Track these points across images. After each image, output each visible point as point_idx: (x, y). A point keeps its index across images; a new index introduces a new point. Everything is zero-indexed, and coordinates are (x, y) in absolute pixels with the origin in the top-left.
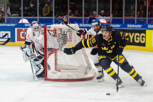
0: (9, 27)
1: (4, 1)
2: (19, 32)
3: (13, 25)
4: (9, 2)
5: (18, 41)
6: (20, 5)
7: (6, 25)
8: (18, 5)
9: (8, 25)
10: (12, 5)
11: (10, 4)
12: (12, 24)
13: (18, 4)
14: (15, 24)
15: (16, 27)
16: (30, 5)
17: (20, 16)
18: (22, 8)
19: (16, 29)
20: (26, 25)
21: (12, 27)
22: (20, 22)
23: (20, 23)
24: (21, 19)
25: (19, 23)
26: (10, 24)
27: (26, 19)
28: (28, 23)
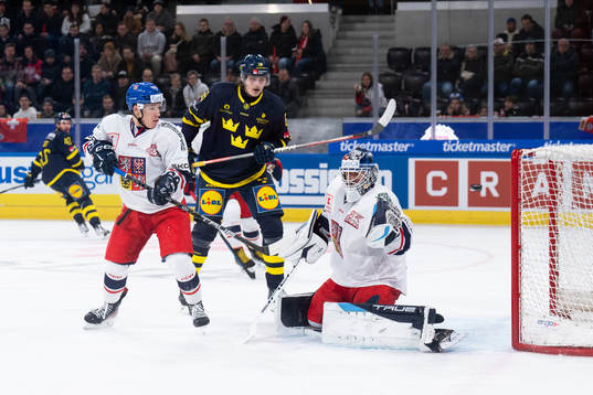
0: (386, 153)
1: (371, 62)
2: (422, 171)
3: (403, 147)
4: (386, 65)
5: (417, 204)
6: (426, 73)
7: (376, 145)
8: (418, 75)
9: (384, 148)
10: (399, 74)
11: (392, 71)
12: (396, 144)
13: (419, 71)
14: (408, 145)
15: (411, 153)
16: (460, 74)
17: (427, 114)
19: (412, 162)
20: (447, 148)
21: (399, 153)
22: (427, 136)
23: (425, 141)
24: (428, 125)
25: (422, 139)
26: (390, 145)
27: (447, 125)
28: (454, 142)
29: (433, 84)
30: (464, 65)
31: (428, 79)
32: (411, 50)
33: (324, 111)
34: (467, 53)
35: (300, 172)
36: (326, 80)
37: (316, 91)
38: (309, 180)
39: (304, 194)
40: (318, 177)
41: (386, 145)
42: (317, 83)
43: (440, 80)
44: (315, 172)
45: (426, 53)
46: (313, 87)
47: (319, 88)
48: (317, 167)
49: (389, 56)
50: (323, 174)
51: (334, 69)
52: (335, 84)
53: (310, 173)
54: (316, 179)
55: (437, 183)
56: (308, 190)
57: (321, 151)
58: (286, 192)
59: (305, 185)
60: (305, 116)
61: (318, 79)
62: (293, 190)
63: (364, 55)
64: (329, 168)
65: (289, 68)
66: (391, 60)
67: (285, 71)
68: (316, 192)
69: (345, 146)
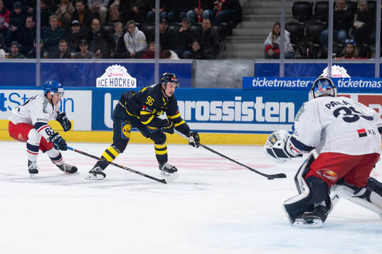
0: (290, 89)
1: (280, 14)
3: (303, 84)
4: (292, 16)
6: (325, 23)
7: (282, 82)
8: (317, 24)
9: (289, 84)
10: (302, 23)
11: (297, 21)
12: (299, 81)
13: (319, 21)
14: (307, 82)
17: (325, 56)
20: (341, 84)
21: (300, 88)
24: (325, 65)
26: (294, 82)
28: (347, 79)
29: (330, 32)
30: (356, 16)
31: (326, 27)
32: (313, 4)
33: (240, 53)
34: (358, 7)
35: (219, 103)
36: (241, 28)
37: (233, 37)
38: (226, 110)
39: (221, 122)
40: (234, 108)
41: (290, 82)
42: (234, 30)
43: (336, 28)
44: (231, 103)
45: (324, 6)
46: (231, 34)
47: (236, 35)
48: (233, 100)
49: (293, 8)
50: (238, 105)
51: (248, 19)
52: (249, 31)
53: (227, 104)
54: (232, 110)
56: (225, 118)
57: (236, 86)
58: (207, 119)
59: (223, 114)
60: (224, 58)
61: (235, 27)
62: (213, 118)
63: (273, 7)
64: (242, 101)
65: (211, 17)
66: (295, 11)
67: (208, 21)
68: (232, 120)
69: (256, 83)
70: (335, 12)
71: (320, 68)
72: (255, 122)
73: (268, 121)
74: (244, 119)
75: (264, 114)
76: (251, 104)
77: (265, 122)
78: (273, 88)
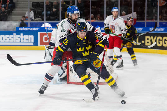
0: (32, 31)
1: (28, 6)
2: (42, 36)
3: (36, 29)
4: (32, 7)
6: (43, 9)
7: (29, 29)
8: (40, 9)
9: (32, 29)
10: (35, 9)
11: (33, 8)
12: (35, 28)
13: (41, 8)
14: (38, 29)
15: (39, 31)
16: (52, 9)
17: (43, 20)
18: (45, 13)
19: (39, 33)
20: (49, 29)
21: (35, 31)
22: (43, 26)
23: (43, 28)
24: (43, 23)
25: (42, 27)
26: (33, 28)
27: (49, 23)
28: (51, 28)
30: (53, 7)
32: (38, 3)
33: (13, 19)
34: (54, 4)
35: (8, 36)
37: (12, 14)
38: (10, 38)
39: (9, 42)
40: (13, 37)
41: (32, 28)
42: (13, 12)
43: (47, 11)
44: (12, 36)
45: (42, 3)
47: (13, 13)
48: (13, 34)
49: (32, 4)
50: (14, 36)
51: (17, 8)
52: (18, 12)
53: (11, 36)
54: (12, 38)
55: (46, 39)
56: (10, 41)
57: (14, 30)
58: (4, 41)
59: (9, 40)
60: (9, 21)
61: (13, 10)
62: (6, 41)
63: (26, 4)
64: (16, 35)
65: (5, 7)
66: (33, 5)
67: (4, 8)
68: (13, 41)
69: (20, 29)
70: (46, 6)
71: (42, 24)
72: (20, 42)
73: (25, 41)
74: (17, 41)
75: (23, 39)
76: (19, 36)
77: (24, 42)
78: (26, 31)
